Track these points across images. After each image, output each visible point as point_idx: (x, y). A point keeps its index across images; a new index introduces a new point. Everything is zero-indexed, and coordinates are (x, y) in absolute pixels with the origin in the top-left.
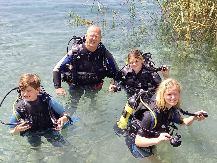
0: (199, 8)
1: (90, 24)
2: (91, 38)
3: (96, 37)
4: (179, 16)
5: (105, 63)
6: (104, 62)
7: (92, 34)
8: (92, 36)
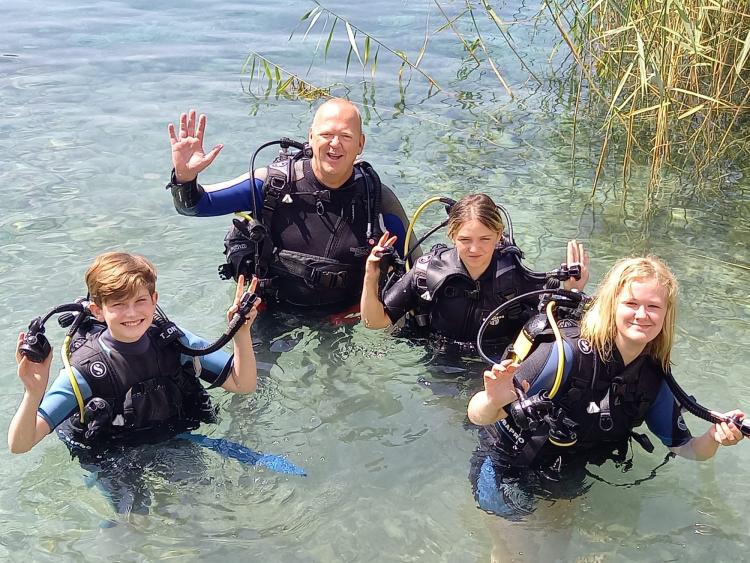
0: (697, 44)
1: (321, 95)
2: (324, 141)
3: (343, 136)
4: (628, 72)
5: (372, 230)
6: (369, 225)
7: (327, 127)
8: (328, 135)
